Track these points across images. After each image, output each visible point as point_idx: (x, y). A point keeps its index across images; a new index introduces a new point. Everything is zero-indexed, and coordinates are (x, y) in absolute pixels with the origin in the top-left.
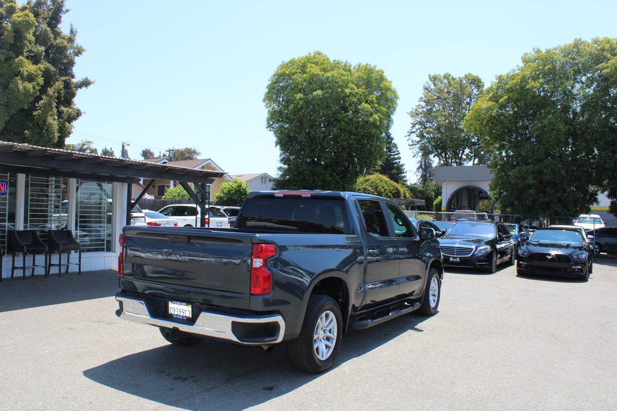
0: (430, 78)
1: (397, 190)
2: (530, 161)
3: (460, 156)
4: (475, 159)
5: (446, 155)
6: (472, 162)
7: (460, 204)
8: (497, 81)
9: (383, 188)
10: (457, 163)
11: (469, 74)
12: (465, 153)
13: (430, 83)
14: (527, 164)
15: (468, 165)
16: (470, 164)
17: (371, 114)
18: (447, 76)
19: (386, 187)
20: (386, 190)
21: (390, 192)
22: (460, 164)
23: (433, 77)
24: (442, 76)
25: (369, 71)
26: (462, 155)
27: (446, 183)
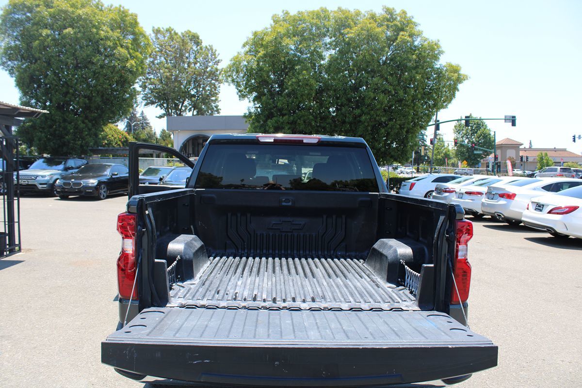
0: (153, 31)
1: (126, 138)
2: (284, 112)
3: (180, 107)
4: (194, 110)
5: (167, 105)
6: (191, 112)
7: (187, 152)
8: (253, 37)
9: (112, 136)
10: (177, 114)
11: (188, 30)
12: (184, 105)
13: (153, 35)
14: (283, 115)
15: (186, 115)
16: (190, 114)
17: (127, 60)
18: (169, 30)
19: (116, 136)
20: (116, 138)
21: (119, 140)
22: (180, 115)
23: (157, 30)
24: (165, 29)
25: (123, 14)
26: (181, 107)
27: (177, 132)
